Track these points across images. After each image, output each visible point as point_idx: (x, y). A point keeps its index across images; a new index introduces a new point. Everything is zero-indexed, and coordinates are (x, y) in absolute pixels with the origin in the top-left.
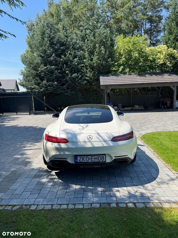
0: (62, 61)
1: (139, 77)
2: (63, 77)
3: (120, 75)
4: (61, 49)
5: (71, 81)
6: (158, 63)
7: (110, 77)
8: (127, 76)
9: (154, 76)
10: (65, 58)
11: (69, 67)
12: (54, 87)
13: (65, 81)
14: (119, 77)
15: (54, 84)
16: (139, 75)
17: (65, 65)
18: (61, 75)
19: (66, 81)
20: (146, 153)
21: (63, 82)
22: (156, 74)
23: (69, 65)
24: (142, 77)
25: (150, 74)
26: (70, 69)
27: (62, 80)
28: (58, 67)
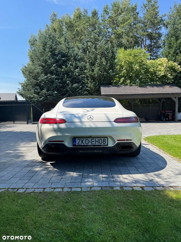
0: (63, 72)
1: (140, 88)
2: (64, 87)
3: (121, 86)
4: (62, 60)
5: (71, 91)
6: (158, 75)
7: (110, 88)
8: (128, 87)
9: (155, 87)
10: (67, 69)
11: (70, 77)
12: (54, 96)
13: (65, 91)
14: (120, 88)
15: (54, 94)
16: (140, 86)
17: (66, 75)
18: (61, 85)
19: (67, 91)
20: (150, 150)
21: (63, 92)
22: (157, 86)
23: (70, 76)
24: (143, 88)
25: (151, 85)
26: (71, 79)
27: (62, 90)
28: (59, 77)
